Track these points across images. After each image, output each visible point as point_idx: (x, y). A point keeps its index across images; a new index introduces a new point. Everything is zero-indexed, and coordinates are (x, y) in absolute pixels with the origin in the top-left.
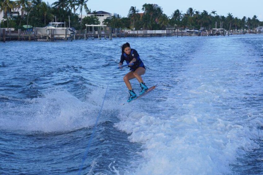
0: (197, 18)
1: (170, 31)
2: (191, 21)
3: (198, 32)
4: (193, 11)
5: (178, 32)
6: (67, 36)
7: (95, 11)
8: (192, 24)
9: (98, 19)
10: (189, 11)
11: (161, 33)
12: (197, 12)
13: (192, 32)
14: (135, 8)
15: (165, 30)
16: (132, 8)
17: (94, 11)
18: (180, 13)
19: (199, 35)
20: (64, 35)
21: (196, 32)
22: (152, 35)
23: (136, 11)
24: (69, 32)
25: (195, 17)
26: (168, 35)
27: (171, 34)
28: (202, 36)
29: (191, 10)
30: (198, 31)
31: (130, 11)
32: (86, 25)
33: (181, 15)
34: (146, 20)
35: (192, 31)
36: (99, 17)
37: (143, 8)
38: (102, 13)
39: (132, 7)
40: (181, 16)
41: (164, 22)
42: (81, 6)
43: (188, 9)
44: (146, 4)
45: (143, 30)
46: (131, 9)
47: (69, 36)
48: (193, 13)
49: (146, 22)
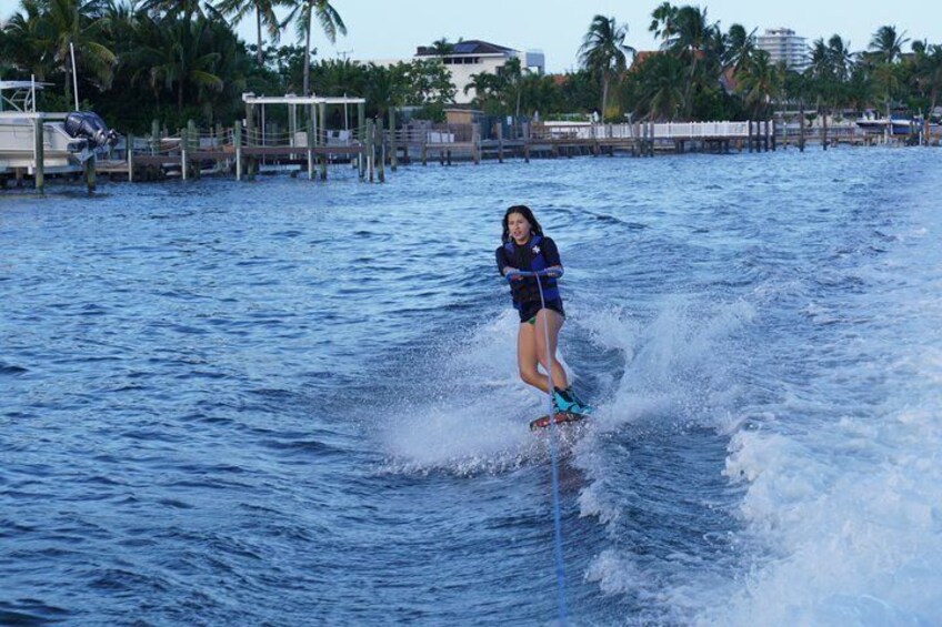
0: (914, 70)
1: (767, 126)
2: (890, 79)
3: (907, 126)
4: (897, 39)
5: (825, 129)
6: (48, 163)
7: (444, 40)
8: (891, 94)
9: (449, 76)
10: (878, 40)
11: (725, 134)
12: (918, 46)
13: (880, 129)
14: (610, 25)
15: (745, 121)
16: (598, 23)
17: (437, 43)
18: (846, 52)
19: (914, 141)
20: (27, 156)
21: (895, 126)
22: (687, 146)
23: (616, 38)
24: (63, 141)
25: (908, 63)
26: (757, 144)
27: (773, 139)
28: (926, 144)
29: (888, 35)
30: (907, 122)
31: (591, 34)
32: (244, 96)
33: (849, 56)
34: (664, 78)
35: (883, 121)
36: (451, 67)
37: (654, 25)
38: (474, 50)
39: (598, 18)
40: (851, 63)
41: (759, 84)
42: (305, 8)
43: (876, 33)
44: (667, 4)
45: (633, 123)
46: (594, 27)
47: (65, 162)
48: (897, 49)
49: (664, 83)
